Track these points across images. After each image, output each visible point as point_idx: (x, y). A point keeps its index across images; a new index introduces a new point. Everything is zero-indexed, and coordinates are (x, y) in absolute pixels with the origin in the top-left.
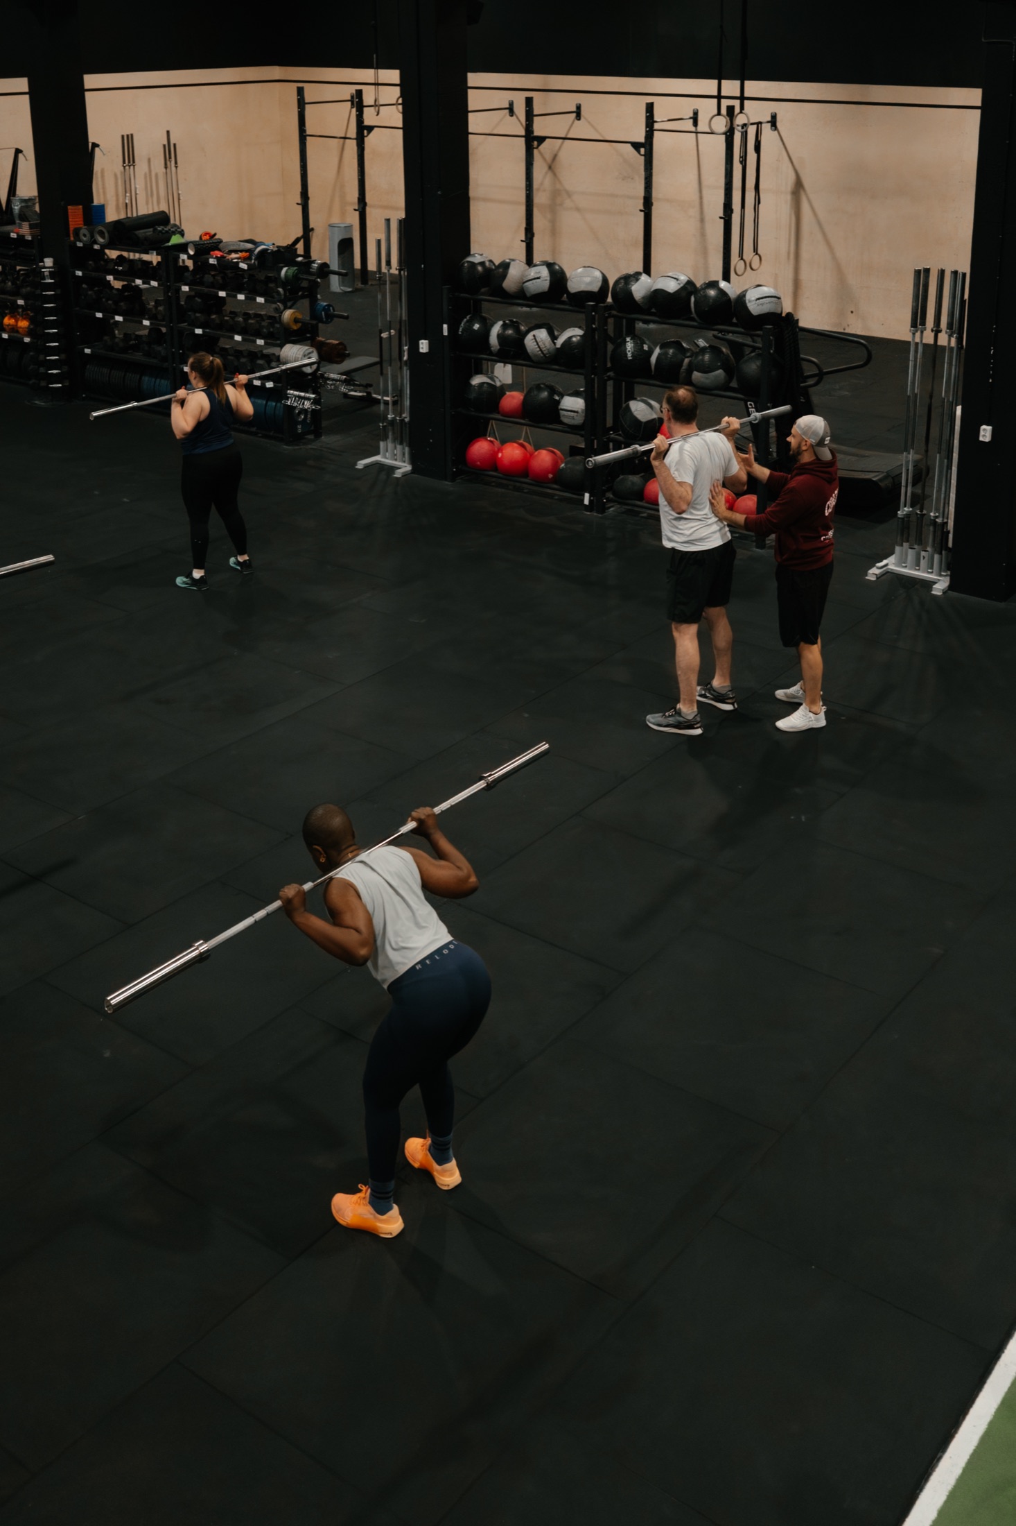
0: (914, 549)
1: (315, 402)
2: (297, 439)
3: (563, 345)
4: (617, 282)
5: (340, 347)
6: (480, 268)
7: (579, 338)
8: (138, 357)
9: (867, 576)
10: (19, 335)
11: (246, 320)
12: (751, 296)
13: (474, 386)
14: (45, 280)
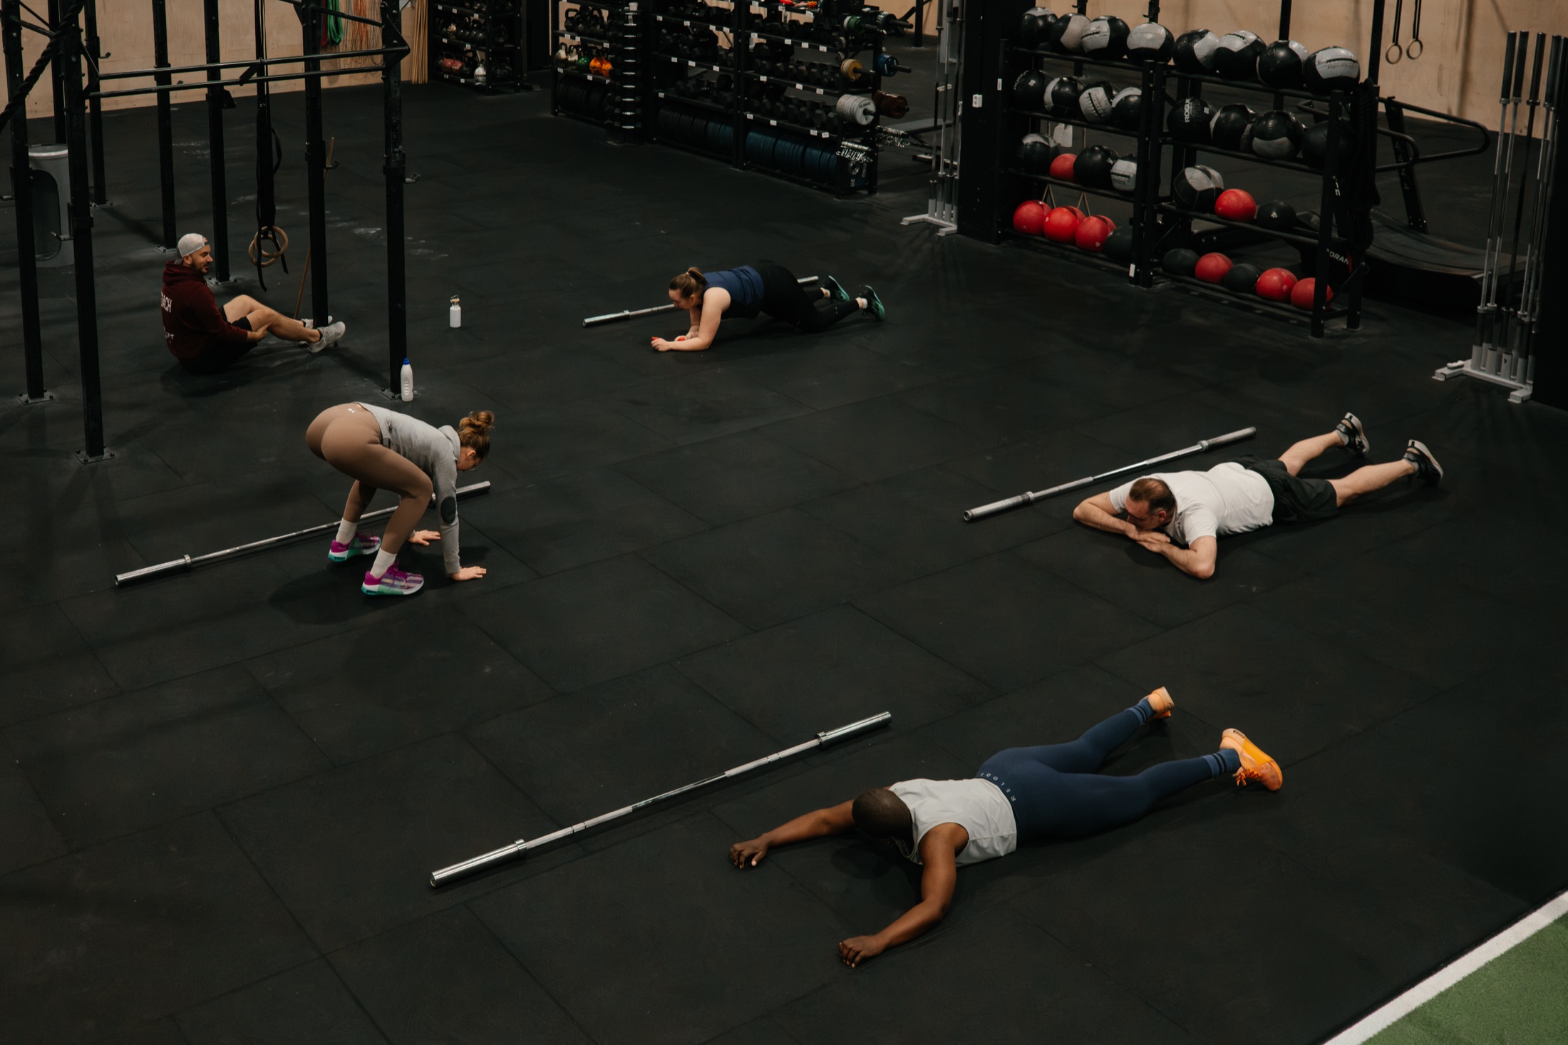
0: (1496, 350)
1: (867, 154)
2: (851, 193)
3: (1118, 104)
4: (1180, 39)
5: (900, 101)
6: (1041, 23)
7: (1136, 98)
8: (708, 103)
9: (1434, 375)
10: (601, 77)
11: (808, 69)
12: (1322, 57)
13: (1026, 145)
14: (628, 23)
